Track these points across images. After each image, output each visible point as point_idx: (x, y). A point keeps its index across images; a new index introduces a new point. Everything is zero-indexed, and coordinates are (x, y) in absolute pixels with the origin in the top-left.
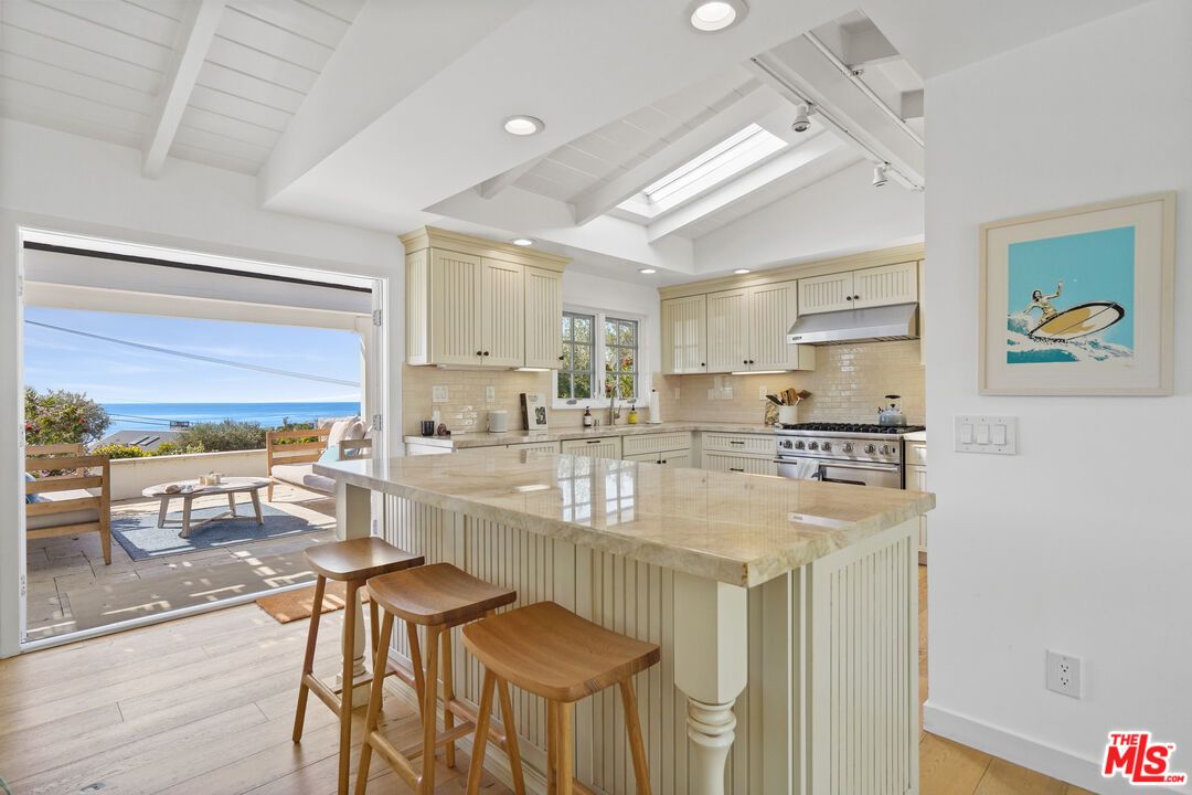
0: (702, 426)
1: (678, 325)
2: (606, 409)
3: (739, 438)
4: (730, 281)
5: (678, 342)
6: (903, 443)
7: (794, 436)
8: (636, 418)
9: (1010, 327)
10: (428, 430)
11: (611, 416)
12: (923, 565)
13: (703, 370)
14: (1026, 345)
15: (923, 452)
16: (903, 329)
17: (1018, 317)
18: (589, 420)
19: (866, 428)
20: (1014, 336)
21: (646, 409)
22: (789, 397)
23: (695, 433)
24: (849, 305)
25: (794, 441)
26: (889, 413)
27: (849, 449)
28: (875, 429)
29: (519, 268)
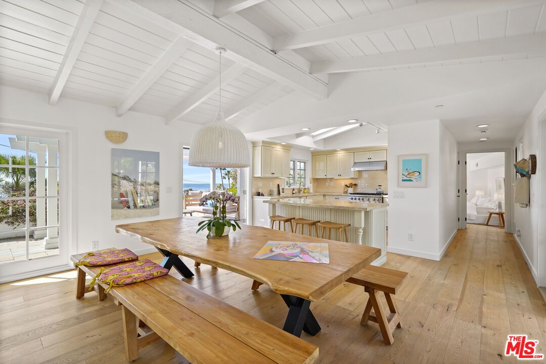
0: (326, 194)
1: (317, 163)
2: (298, 189)
3: (338, 197)
4: (334, 151)
5: (317, 168)
6: (383, 198)
7: (354, 196)
8: (306, 191)
9: (403, 175)
10: (259, 194)
11: (300, 191)
12: (387, 230)
13: (325, 177)
14: (405, 178)
15: (387, 200)
16: (383, 168)
17: (404, 173)
18: (294, 192)
19: (373, 194)
20: (404, 177)
21: (308, 188)
22: (351, 185)
23: (324, 195)
24: (368, 160)
25: (354, 198)
26: (379, 190)
27: (369, 200)
28: (375, 194)
29: (281, 150)
